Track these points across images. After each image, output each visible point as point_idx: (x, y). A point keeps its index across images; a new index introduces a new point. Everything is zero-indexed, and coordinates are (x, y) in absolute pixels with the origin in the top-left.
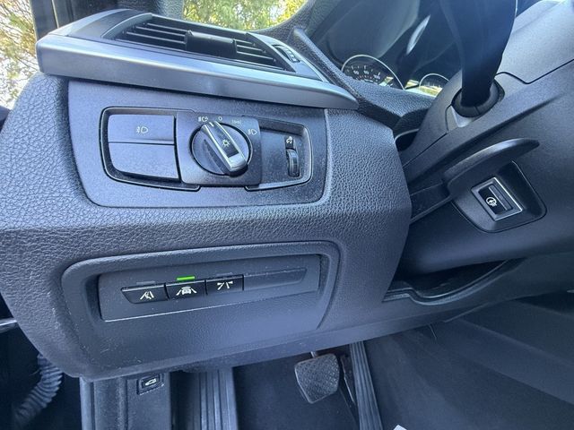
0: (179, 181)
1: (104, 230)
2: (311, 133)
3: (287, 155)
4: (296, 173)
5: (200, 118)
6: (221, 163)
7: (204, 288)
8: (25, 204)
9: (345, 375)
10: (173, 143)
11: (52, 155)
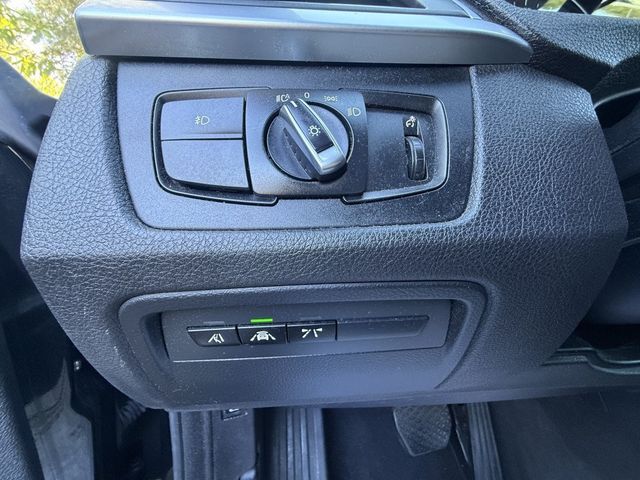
0: (248, 192)
1: (155, 260)
2: (447, 109)
3: (407, 146)
4: (421, 174)
5: (278, 97)
6: (308, 164)
7: (286, 335)
8: (68, 225)
9: (458, 427)
10: (241, 136)
11: (95, 162)
